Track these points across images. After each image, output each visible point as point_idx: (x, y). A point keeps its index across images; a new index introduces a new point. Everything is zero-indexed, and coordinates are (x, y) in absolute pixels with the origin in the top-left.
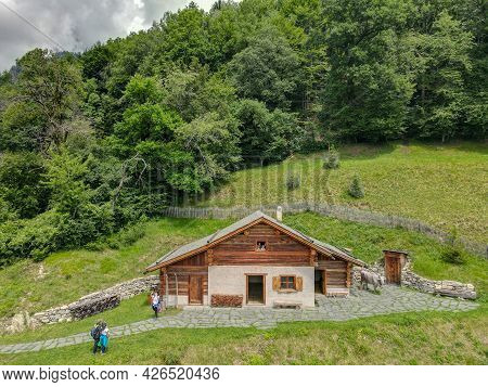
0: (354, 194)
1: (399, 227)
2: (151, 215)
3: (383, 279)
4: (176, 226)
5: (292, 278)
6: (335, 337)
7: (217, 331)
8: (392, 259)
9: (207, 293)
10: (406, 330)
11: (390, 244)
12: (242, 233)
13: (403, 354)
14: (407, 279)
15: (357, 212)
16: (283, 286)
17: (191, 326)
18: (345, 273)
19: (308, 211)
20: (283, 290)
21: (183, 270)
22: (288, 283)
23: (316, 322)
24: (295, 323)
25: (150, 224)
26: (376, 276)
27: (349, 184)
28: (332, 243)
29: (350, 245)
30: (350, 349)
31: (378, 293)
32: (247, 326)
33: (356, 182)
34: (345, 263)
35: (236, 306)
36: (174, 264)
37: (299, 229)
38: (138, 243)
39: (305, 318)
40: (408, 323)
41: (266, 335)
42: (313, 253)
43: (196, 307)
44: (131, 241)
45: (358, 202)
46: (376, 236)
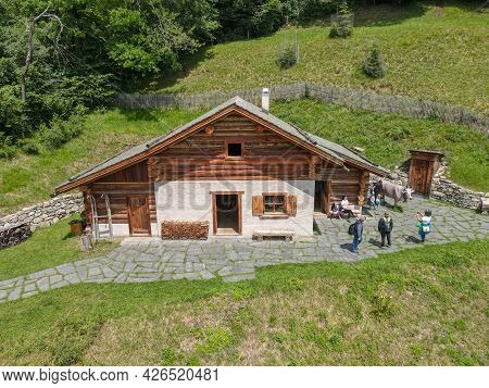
0: (371, 72)
1: (433, 117)
2: (93, 105)
3: (409, 191)
4: (130, 119)
5: (281, 198)
6: (342, 290)
7: (159, 289)
8: (421, 163)
9: (155, 220)
10: (449, 274)
11: (418, 141)
12: (203, 131)
13: (445, 313)
14: (439, 189)
15: (375, 97)
16: (268, 208)
17: (121, 279)
18: (358, 185)
19: (307, 96)
20: (268, 214)
21: (117, 189)
22: (275, 204)
23: (315, 264)
24: (283, 267)
25: (92, 117)
26: (399, 188)
27: (364, 58)
28: (338, 141)
29: (363, 143)
30: (366, 307)
31: (400, 209)
32: (208, 276)
33: (375, 54)
34: (359, 172)
35: (198, 238)
36: (102, 179)
37: (293, 122)
38: (70, 146)
39: (298, 257)
40: (451, 262)
41: (237, 293)
42: (314, 160)
43: (141, 240)
44: (59, 143)
45: (376, 83)
46: (399, 130)
